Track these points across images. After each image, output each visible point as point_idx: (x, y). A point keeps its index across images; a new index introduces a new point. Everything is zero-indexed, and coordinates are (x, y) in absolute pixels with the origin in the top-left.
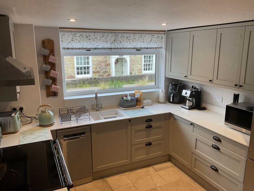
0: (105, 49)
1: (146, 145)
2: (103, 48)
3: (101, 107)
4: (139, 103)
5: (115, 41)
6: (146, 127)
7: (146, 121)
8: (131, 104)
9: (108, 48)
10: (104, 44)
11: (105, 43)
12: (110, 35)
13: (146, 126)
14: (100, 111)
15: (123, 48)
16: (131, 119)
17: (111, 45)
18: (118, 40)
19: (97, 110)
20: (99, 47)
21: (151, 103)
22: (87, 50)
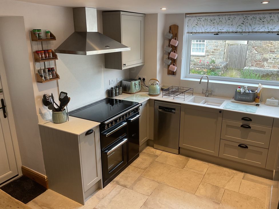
0: (229, 32)
1: (239, 146)
2: (226, 32)
3: (211, 94)
4: (257, 99)
5: (244, 24)
6: (242, 126)
7: (243, 119)
8: (244, 98)
9: (233, 32)
10: (229, 28)
11: (231, 26)
12: (238, 18)
13: (241, 124)
14: (210, 97)
15: (253, 32)
16: (223, 110)
17: (237, 28)
18: (247, 23)
19: (207, 96)
20: (223, 31)
21: (277, 104)
22: (214, 34)
